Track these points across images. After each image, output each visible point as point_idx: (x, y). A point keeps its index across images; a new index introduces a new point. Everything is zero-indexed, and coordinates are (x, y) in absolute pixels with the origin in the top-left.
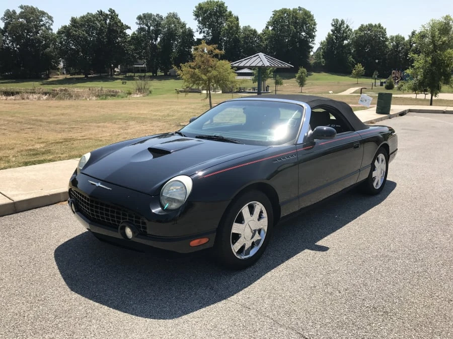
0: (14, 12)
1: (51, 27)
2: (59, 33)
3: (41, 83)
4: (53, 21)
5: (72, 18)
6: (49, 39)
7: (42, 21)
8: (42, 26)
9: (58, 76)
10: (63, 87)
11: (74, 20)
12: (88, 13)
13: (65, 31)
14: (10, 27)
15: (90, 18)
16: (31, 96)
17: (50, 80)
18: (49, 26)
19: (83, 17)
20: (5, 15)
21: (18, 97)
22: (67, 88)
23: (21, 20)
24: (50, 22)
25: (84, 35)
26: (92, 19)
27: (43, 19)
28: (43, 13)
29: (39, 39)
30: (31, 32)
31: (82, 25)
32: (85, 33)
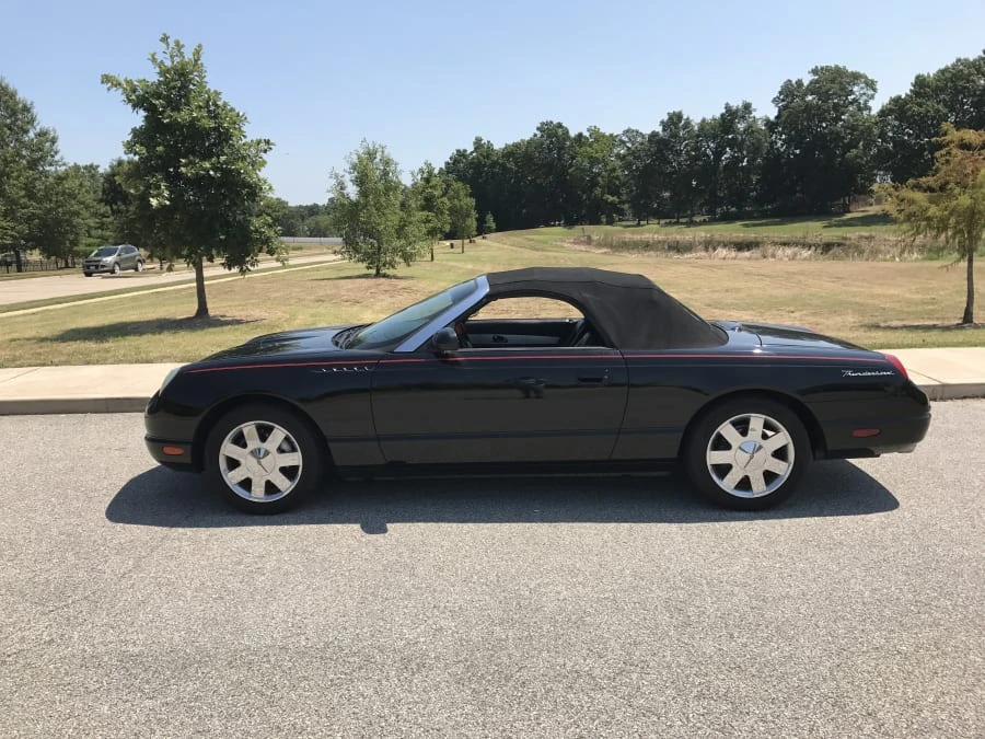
0: (799, 83)
1: (871, 103)
2: (883, 113)
3: (825, 223)
4: (875, 90)
5: (918, 77)
6: (860, 132)
7: (852, 92)
8: (851, 103)
9: (869, 208)
10: (864, 231)
11: (920, 82)
12: (958, 60)
13: (898, 107)
14: (785, 113)
15: (961, 70)
16: (780, 252)
17: (849, 216)
18: (866, 101)
19: (943, 72)
20: (780, 93)
21: (755, 253)
22: (874, 234)
23: (810, 98)
24: (871, 92)
25: (938, 111)
26: (966, 72)
27: (856, 89)
28: (856, 77)
29: (838, 133)
30: (825, 120)
31: (938, 90)
32: (941, 107)
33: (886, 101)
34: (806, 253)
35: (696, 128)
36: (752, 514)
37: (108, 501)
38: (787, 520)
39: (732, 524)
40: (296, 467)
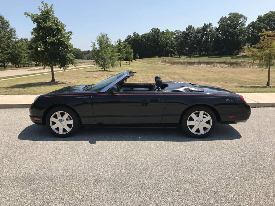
0: (225, 17)
1: (245, 23)
2: (249, 26)
3: (232, 57)
4: (247, 20)
5: (259, 16)
6: (242, 32)
7: (240, 20)
8: (240, 23)
9: (244, 53)
10: (242, 60)
11: (259, 18)
12: (270, 12)
13: (253, 25)
14: (221, 26)
15: (271, 15)
16: (218, 65)
17: (238, 55)
18: (244, 23)
19: (266, 15)
20: (220, 20)
21: (212, 65)
22: (245, 60)
23: (228, 22)
24: (245, 20)
25: (264, 26)
26: (272, 15)
27: (241, 19)
28: (241, 16)
29: (236, 32)
30: (232, 28)
31: (264, 20)
32: (265, 25)
33: (250, 23)
34: (226, 66)
35: (196, 30)
36: (200, 139)
37: (19, 133)
38: (209, 141)
39: (194, 142)
40: (72, 124)
